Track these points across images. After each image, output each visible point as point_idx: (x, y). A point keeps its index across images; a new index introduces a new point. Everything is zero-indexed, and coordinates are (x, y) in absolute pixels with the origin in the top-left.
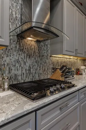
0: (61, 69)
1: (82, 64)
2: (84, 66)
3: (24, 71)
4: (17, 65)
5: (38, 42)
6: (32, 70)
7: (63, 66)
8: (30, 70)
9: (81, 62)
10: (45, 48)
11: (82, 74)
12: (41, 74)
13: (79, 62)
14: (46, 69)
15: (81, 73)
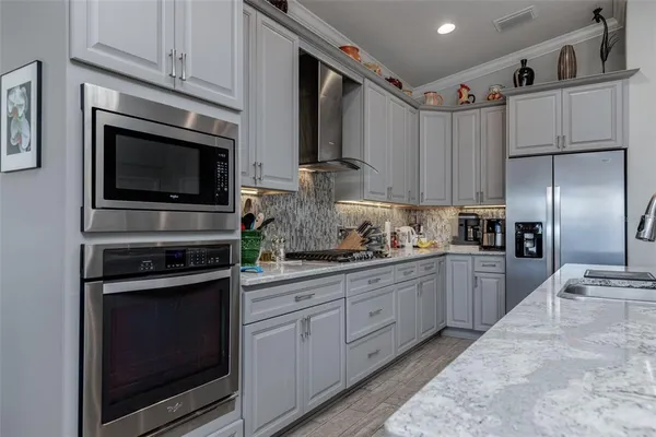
0: (361, 229)
1: (405, 221)
2: (410, 225)
3: (293, 234)
4: (284, 221)
5: (314, 174)
6: (304, 231)
7: (366, 224)
8: (301, 231)
9: (400, 215)
10: (326, 186)
11: (403, 246)
12: (319, 240)
13: (396, 214)
14: (328, 230)
15: (400, 244)
